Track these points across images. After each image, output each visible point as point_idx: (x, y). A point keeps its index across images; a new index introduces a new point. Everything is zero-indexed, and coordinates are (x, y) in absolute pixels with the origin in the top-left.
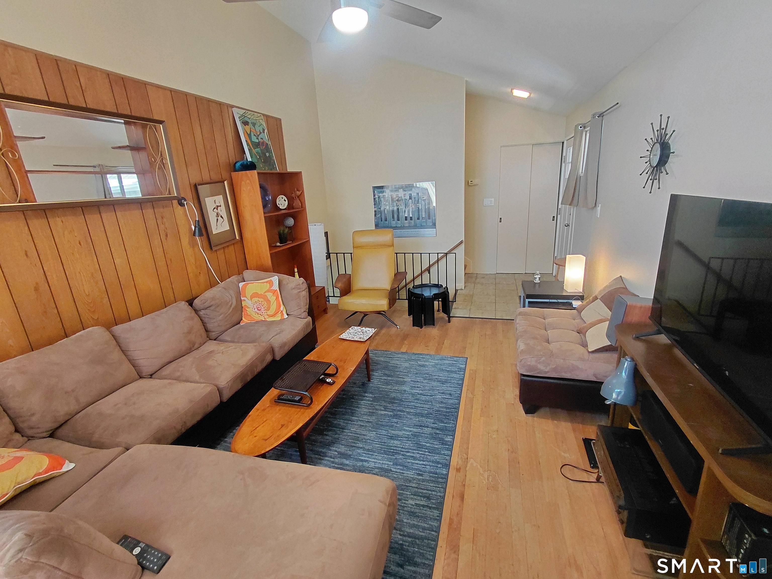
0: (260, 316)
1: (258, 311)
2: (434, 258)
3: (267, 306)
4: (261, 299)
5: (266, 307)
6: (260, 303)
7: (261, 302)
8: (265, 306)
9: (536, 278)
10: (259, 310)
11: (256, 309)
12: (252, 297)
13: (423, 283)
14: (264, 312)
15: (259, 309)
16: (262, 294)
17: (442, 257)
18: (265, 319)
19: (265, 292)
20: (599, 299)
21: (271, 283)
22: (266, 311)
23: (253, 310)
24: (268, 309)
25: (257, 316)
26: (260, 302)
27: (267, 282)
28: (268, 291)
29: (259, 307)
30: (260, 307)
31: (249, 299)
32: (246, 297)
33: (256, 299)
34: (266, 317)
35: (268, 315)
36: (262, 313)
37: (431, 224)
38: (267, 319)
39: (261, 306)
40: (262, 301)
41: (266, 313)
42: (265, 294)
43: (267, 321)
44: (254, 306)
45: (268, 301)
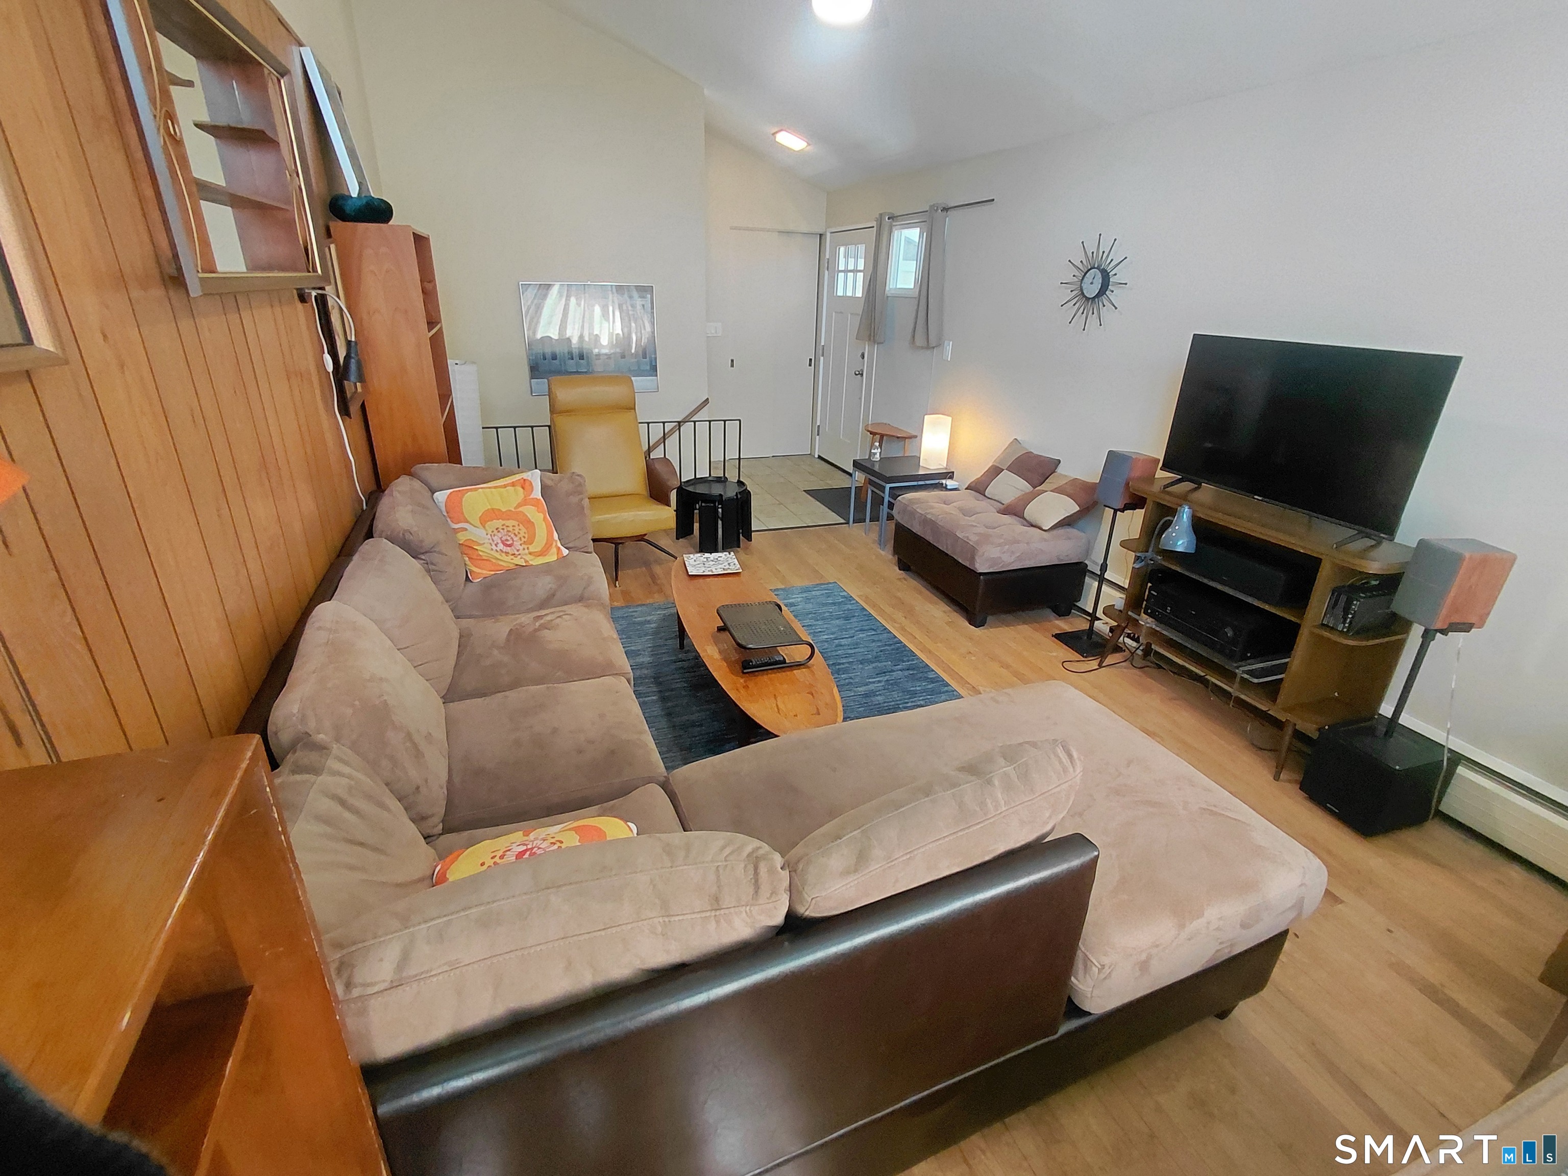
0: (512, 557)
1: (505, 549)
2: (657, 432)
3: (526, 536)
4: (511, 521)
5: (524, 537)
6: (509, 531)
7: (511, 529)
8: (522, 534)
9: (876, 453)
10: (510, 546)
11: (501, 546)
12: (483, 521)
13: (697, 477)
14: (521, 548)
15: (508, 543)
16: (510, 511)
17: (672, 431)
18: (526, 561)
19: (519, 505)
20: (1005, 471)
21: (527, 484)
22: (526, 547)
23: (494, 547)
24: (531, 541)
25: (504, 557)
26: (509, 529)
27: (513, 484)
28: (525, 502)
29: (507, 540)
30: (509, 538)
31: (478, 524)
32: (467, 522)
33: (498, 523)
34: (528, 557)
35: (530, 553)
36: (518, 551)
37: (648, 368)
38: (531, 563)
39: (512, 535)
40: (513, 526)
41: (526, 551)
42: (520, 509)
43: (532, 565)
44: (495, 538)
45: (528, 524)
